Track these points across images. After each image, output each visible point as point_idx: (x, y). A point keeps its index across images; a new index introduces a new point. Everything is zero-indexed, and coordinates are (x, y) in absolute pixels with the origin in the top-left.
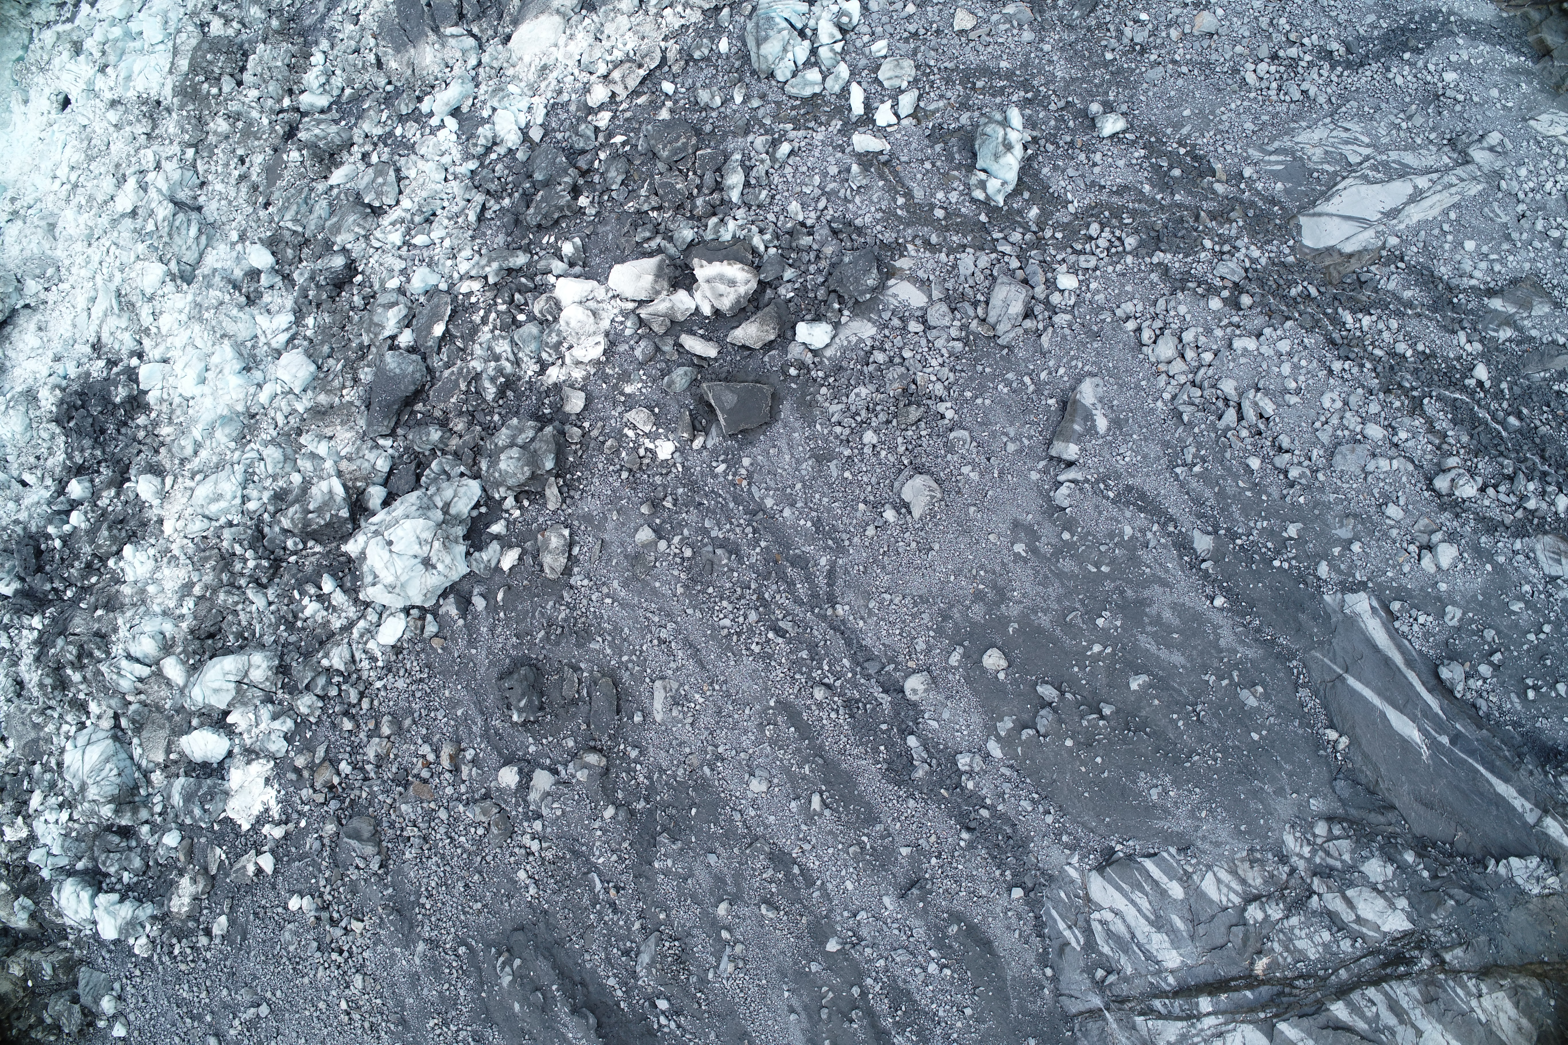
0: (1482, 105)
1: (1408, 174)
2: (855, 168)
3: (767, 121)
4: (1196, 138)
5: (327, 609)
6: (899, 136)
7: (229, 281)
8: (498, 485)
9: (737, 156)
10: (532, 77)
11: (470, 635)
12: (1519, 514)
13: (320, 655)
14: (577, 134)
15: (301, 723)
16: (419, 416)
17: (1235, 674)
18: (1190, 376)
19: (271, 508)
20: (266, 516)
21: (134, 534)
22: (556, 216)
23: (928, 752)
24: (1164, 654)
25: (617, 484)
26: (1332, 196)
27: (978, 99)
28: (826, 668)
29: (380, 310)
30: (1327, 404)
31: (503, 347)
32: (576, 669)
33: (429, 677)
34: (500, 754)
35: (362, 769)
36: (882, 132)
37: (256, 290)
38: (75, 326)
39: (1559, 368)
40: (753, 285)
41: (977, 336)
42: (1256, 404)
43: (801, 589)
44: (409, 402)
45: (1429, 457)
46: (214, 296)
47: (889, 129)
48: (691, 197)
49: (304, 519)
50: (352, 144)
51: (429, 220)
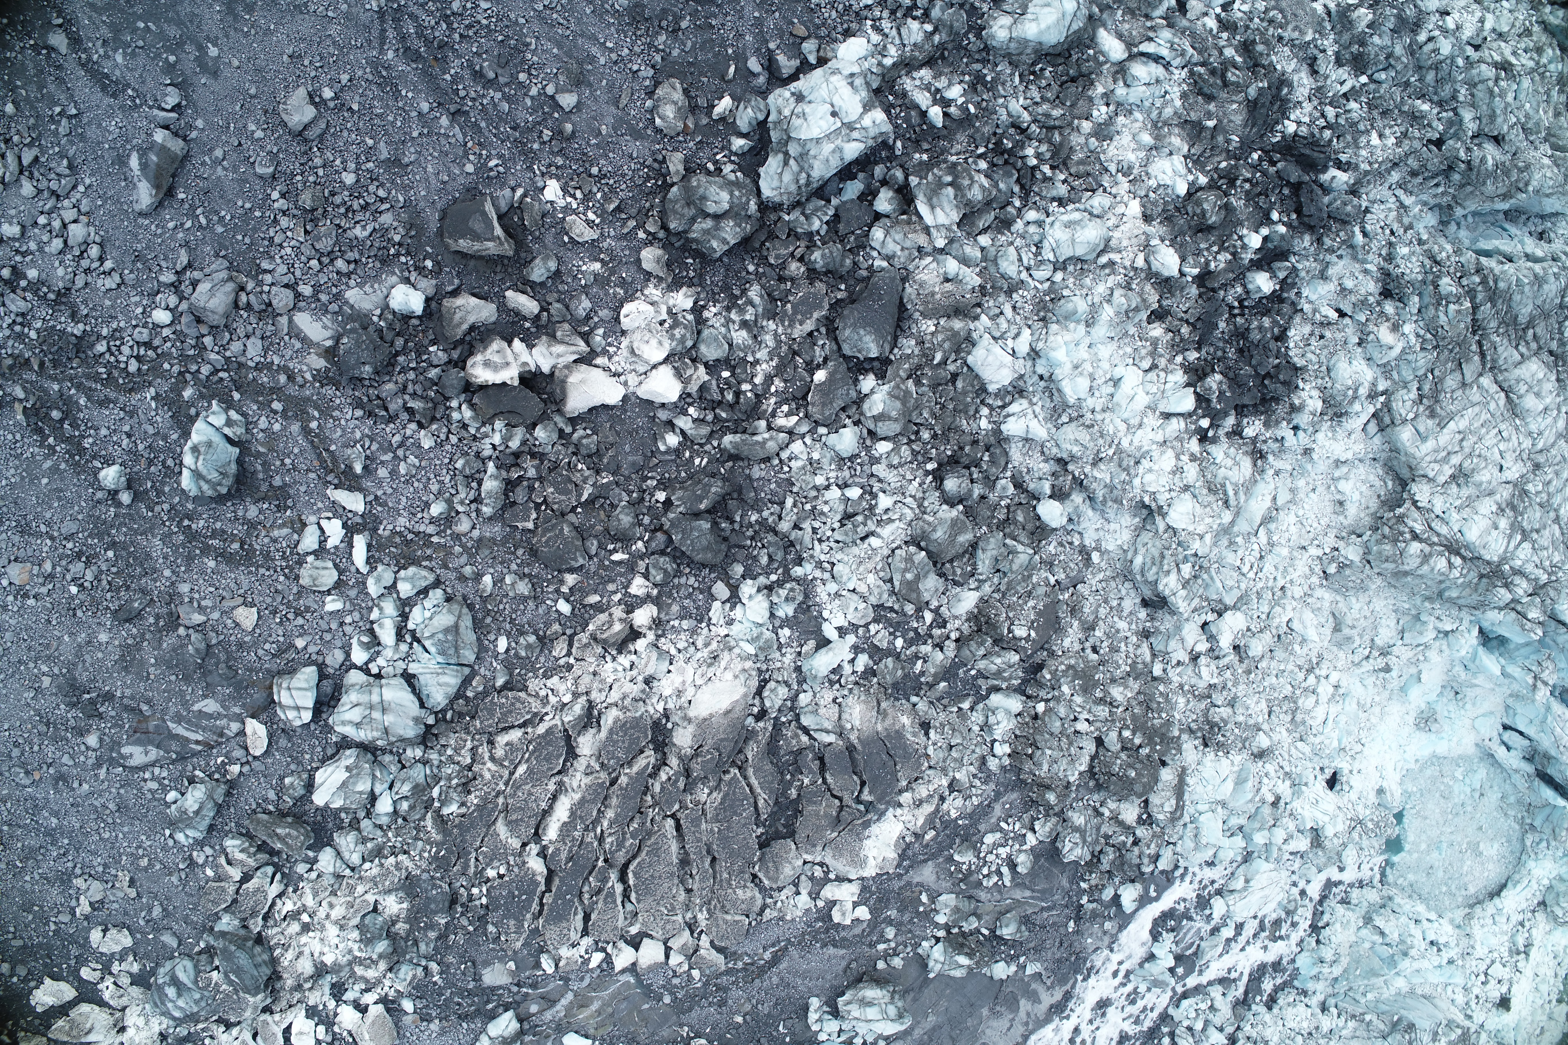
2: (358, 468)
3: (457, 549)
4: (39, 453)
5: (937, 90)
6: (320, 505)
7: (1086, 489)
8: (737, 185)
9: (490, 512)
10: (725, 657)
11: (761, 32)
13: (937, 38)
14: (669, 573)
16: (843, 287)
18: (59, 205)
19: (1011, 210)
21: (1177, 209)
25: (602, 162)
27: (239, 530)
29: (894, 414)
36: (337, 510)
37: (1056, 478)
40: (469, 363)
41: (248, 275)
43: (410, 29)
46: (1103, 474)
47: (330, 515)
48: (540, 479)
49: (956, 177)
50: (957, 641)
51: (847, 517)
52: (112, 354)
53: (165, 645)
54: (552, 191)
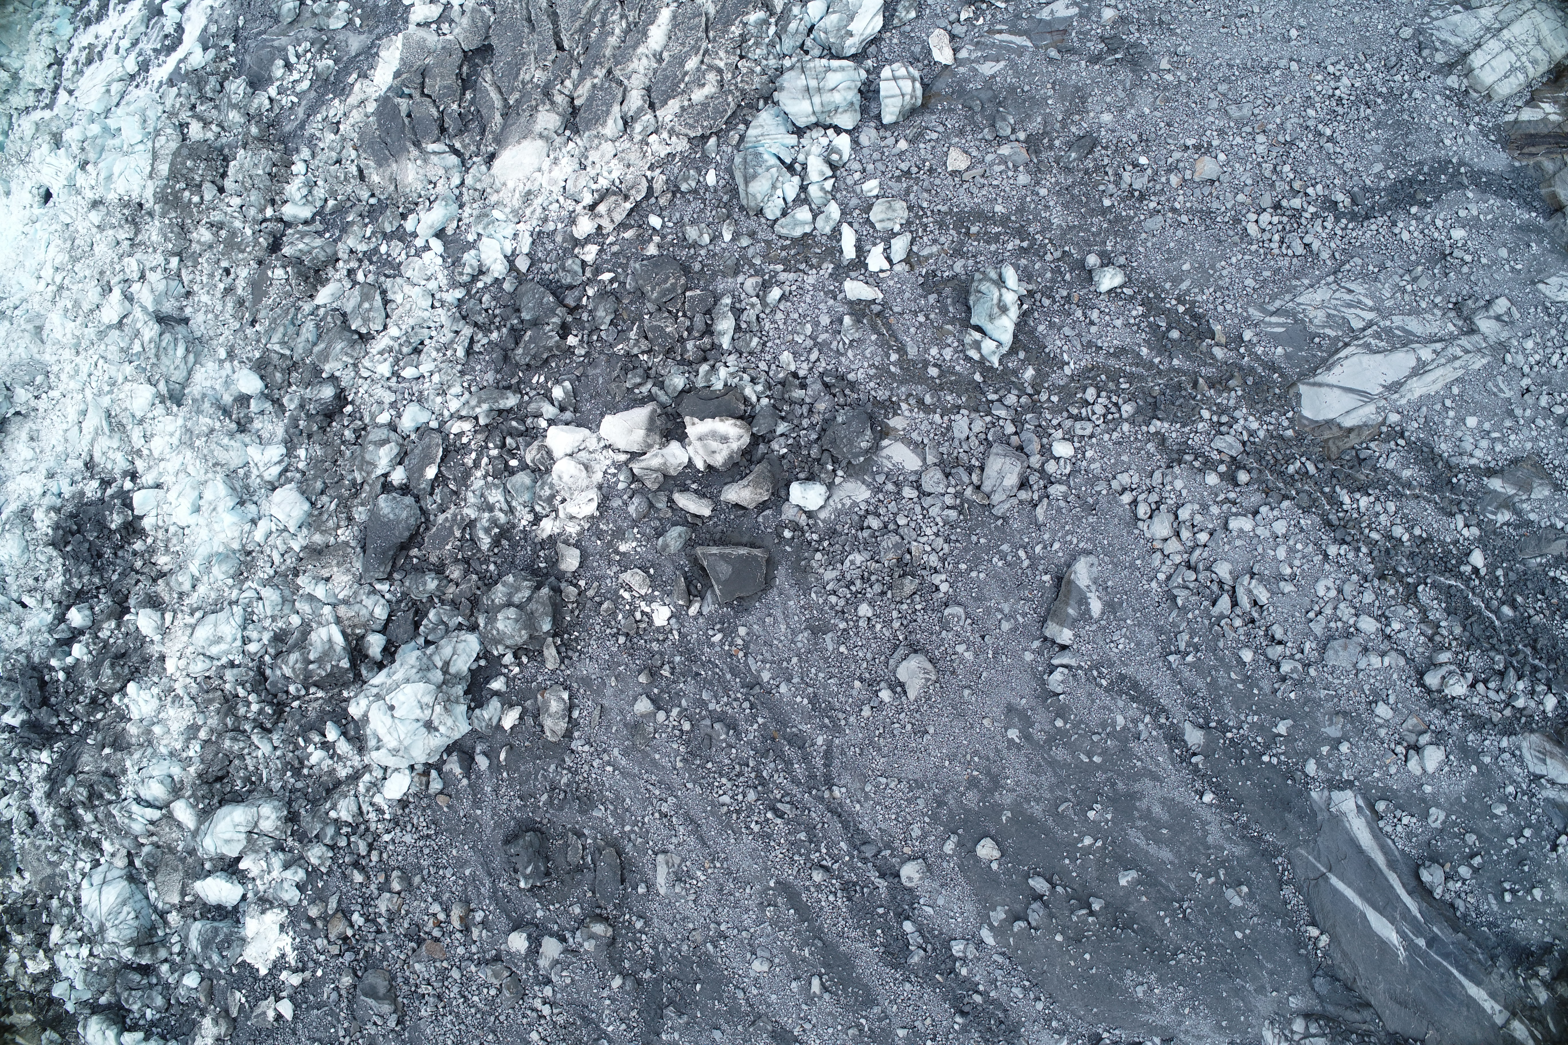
0: (1490, 267)
1: (1412, 342)
2: (847, 320)
3: (757, 261)
4: (1196, 294)
5: (332, 757)
6: (891, 283)
7: (219, 407)
8: (497, 642)
9: (727, 300)
10: (516, 203)
11: (475, 795)
12: (1508, 712)
13: (328, 805)
14: (564, 269)
15: (313, 873)
16: (415, 561)
17: (1222, 872)
18: (1186, 556)
19: (272, 651)
20: (267, 658)
21: (137, 670)
22: (545, 356)
23: (923, 936)
24: (1152, 849)
25: (615, 649)
26: (1333, 364)
27: (972, 246)
28: (824, 851)
29: (371, 448)
30: (1321, 593)
31: (496, 497)
32: (580, 835)
33: (436, 834)
34: (509, 917)
35: (374, 921)
36: (873, 279)
37: (246, 416)
38: (66, 441)
39: (1556, 553)
40: (746, 440)
41: (971, 503)
42: (1250, 591)
43: (798, 768)
44: (404, 547)
45: (1421, 650)
46: (205, 422)
47: (881, 275)
48: (681, 340)
49: (306, 669)
50: (337, 260)
51: (417, 351)
52: (1116, 404)
53: (1039, 119)
54: (661, 615)
